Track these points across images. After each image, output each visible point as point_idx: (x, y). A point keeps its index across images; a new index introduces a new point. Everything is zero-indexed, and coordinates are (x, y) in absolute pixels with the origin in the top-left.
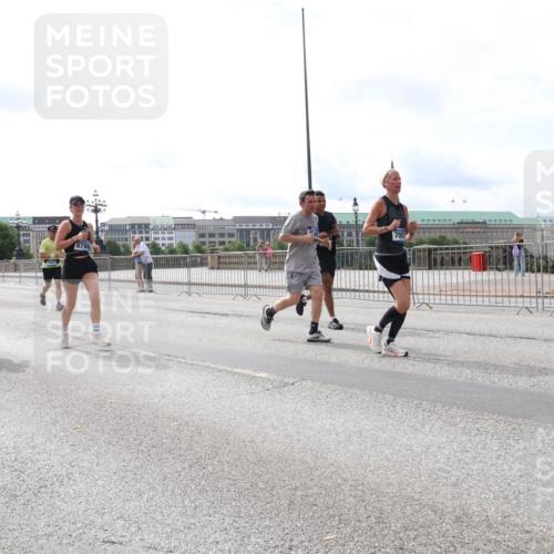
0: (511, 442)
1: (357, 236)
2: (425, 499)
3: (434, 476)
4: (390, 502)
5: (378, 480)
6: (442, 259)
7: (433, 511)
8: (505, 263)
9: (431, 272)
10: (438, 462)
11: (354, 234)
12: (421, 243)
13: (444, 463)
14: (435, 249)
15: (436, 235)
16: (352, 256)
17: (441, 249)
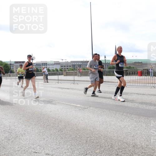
1: (106, 66)
2: (124, 141)
3: (127, 134)
5: (111, 135)
10: (128, 130)
15: (128, 66)
16: (104, 72)
17: (129, 70)
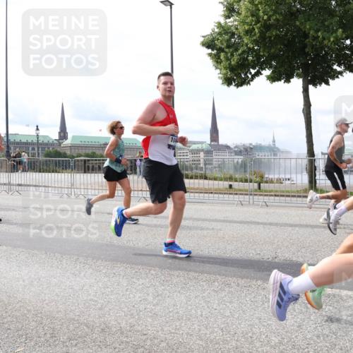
0: (134, 280)
1: (38, 150)
2: (82, 319)
3: (87, 304)
4: (59, 323)
5: (51, 309)
6: (93, 166)
7: (87, 326)
8: (131, 170)
9: (85, 175)
10: (90, 295)
11: (36, 149)
12: (80, 156)
13: (93, 295)
14: (88, 160)
15: (90, 152)
16: (34, 163)
17: (92, 160)
